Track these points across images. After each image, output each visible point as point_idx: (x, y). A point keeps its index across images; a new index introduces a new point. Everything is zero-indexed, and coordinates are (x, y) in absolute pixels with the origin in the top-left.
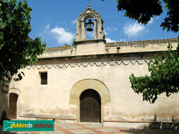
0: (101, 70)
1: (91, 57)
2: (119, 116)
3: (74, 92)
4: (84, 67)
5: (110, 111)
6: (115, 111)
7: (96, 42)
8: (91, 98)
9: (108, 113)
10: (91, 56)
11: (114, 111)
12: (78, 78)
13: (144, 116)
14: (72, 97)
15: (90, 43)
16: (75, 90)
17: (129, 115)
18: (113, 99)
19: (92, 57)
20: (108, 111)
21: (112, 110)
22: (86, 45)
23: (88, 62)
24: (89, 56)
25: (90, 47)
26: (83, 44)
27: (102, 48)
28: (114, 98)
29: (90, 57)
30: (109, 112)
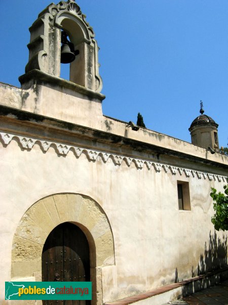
0: (98, 171)
1: (81, 133)
2: (130, 285)
3: (25, 235)
4: (59, 155)
5: (115, 277)
6: (124, 274)
7: (87, 97)
8: (65, 247)
9: (110, 283)
10: (80, 131)
11: (122, 276)
12: (41, 188)
13: (165, 275)
14: (20, 251)
15: (74, 93)
16: (28, 227)
17: (145, 278)
18: (119, 245)
19: (84, 132)
20: (110, 278)
21: (118, 273)
22: (64, 94)
23: (70, 144)
24: (77, 130)
25: (73, 103)
26: (58, 88)
27: (98, 117)
28: (120, 243)
29: (78, 132)
30: (112, 280)
